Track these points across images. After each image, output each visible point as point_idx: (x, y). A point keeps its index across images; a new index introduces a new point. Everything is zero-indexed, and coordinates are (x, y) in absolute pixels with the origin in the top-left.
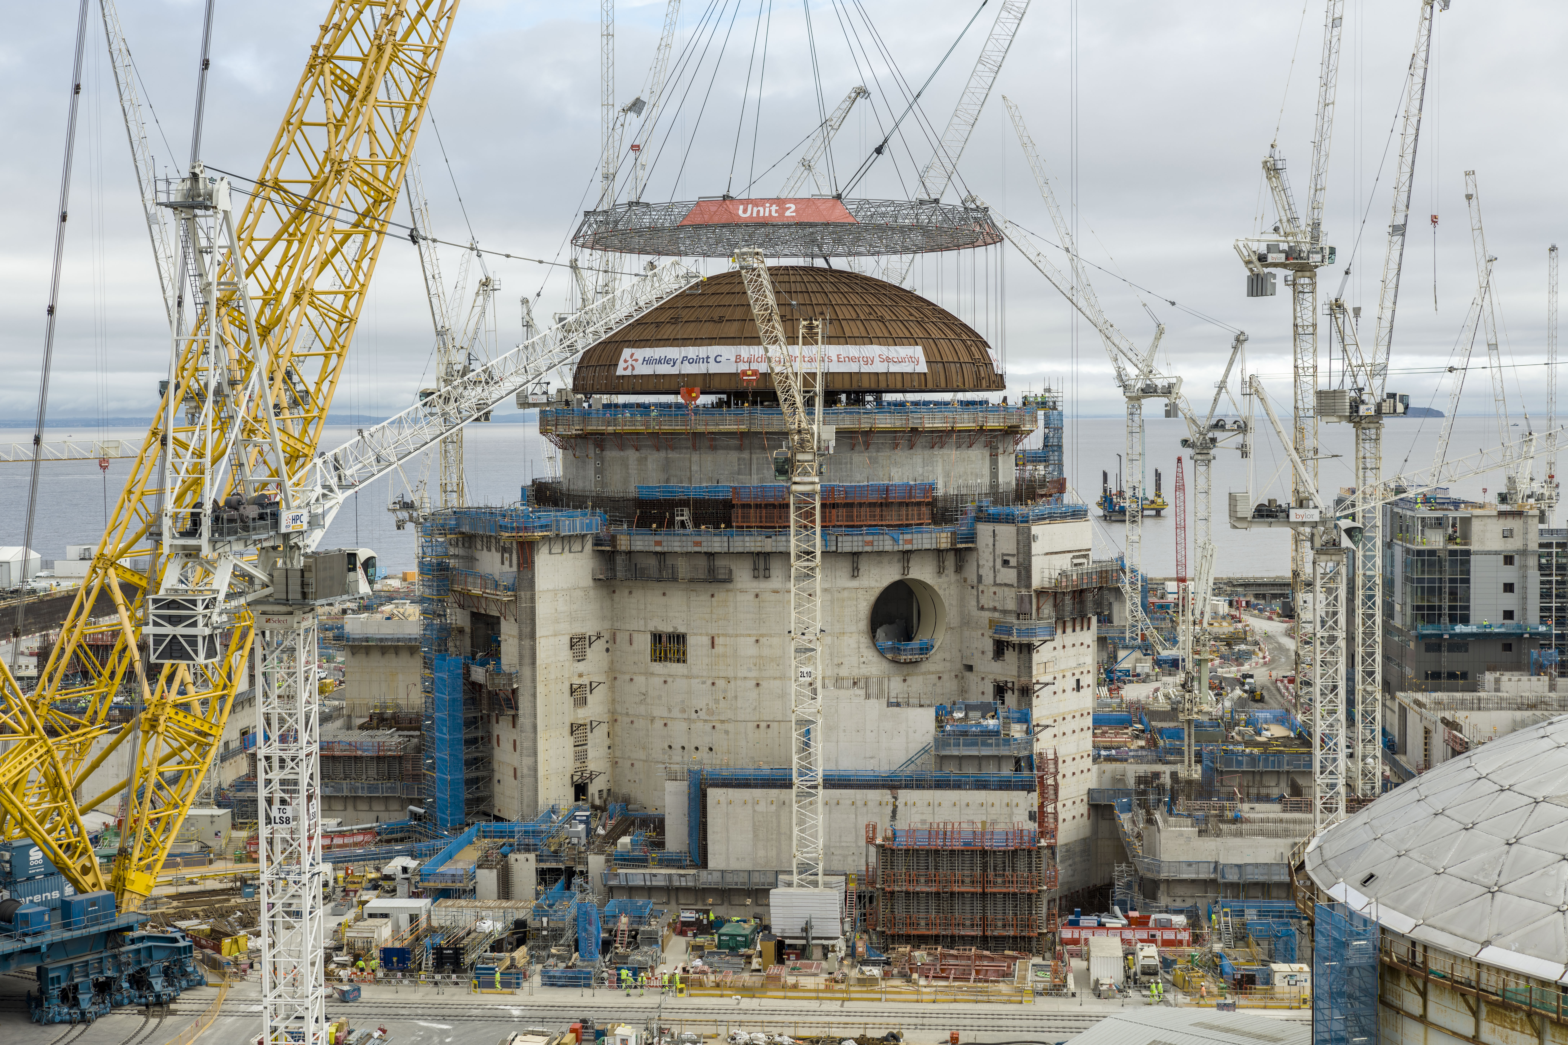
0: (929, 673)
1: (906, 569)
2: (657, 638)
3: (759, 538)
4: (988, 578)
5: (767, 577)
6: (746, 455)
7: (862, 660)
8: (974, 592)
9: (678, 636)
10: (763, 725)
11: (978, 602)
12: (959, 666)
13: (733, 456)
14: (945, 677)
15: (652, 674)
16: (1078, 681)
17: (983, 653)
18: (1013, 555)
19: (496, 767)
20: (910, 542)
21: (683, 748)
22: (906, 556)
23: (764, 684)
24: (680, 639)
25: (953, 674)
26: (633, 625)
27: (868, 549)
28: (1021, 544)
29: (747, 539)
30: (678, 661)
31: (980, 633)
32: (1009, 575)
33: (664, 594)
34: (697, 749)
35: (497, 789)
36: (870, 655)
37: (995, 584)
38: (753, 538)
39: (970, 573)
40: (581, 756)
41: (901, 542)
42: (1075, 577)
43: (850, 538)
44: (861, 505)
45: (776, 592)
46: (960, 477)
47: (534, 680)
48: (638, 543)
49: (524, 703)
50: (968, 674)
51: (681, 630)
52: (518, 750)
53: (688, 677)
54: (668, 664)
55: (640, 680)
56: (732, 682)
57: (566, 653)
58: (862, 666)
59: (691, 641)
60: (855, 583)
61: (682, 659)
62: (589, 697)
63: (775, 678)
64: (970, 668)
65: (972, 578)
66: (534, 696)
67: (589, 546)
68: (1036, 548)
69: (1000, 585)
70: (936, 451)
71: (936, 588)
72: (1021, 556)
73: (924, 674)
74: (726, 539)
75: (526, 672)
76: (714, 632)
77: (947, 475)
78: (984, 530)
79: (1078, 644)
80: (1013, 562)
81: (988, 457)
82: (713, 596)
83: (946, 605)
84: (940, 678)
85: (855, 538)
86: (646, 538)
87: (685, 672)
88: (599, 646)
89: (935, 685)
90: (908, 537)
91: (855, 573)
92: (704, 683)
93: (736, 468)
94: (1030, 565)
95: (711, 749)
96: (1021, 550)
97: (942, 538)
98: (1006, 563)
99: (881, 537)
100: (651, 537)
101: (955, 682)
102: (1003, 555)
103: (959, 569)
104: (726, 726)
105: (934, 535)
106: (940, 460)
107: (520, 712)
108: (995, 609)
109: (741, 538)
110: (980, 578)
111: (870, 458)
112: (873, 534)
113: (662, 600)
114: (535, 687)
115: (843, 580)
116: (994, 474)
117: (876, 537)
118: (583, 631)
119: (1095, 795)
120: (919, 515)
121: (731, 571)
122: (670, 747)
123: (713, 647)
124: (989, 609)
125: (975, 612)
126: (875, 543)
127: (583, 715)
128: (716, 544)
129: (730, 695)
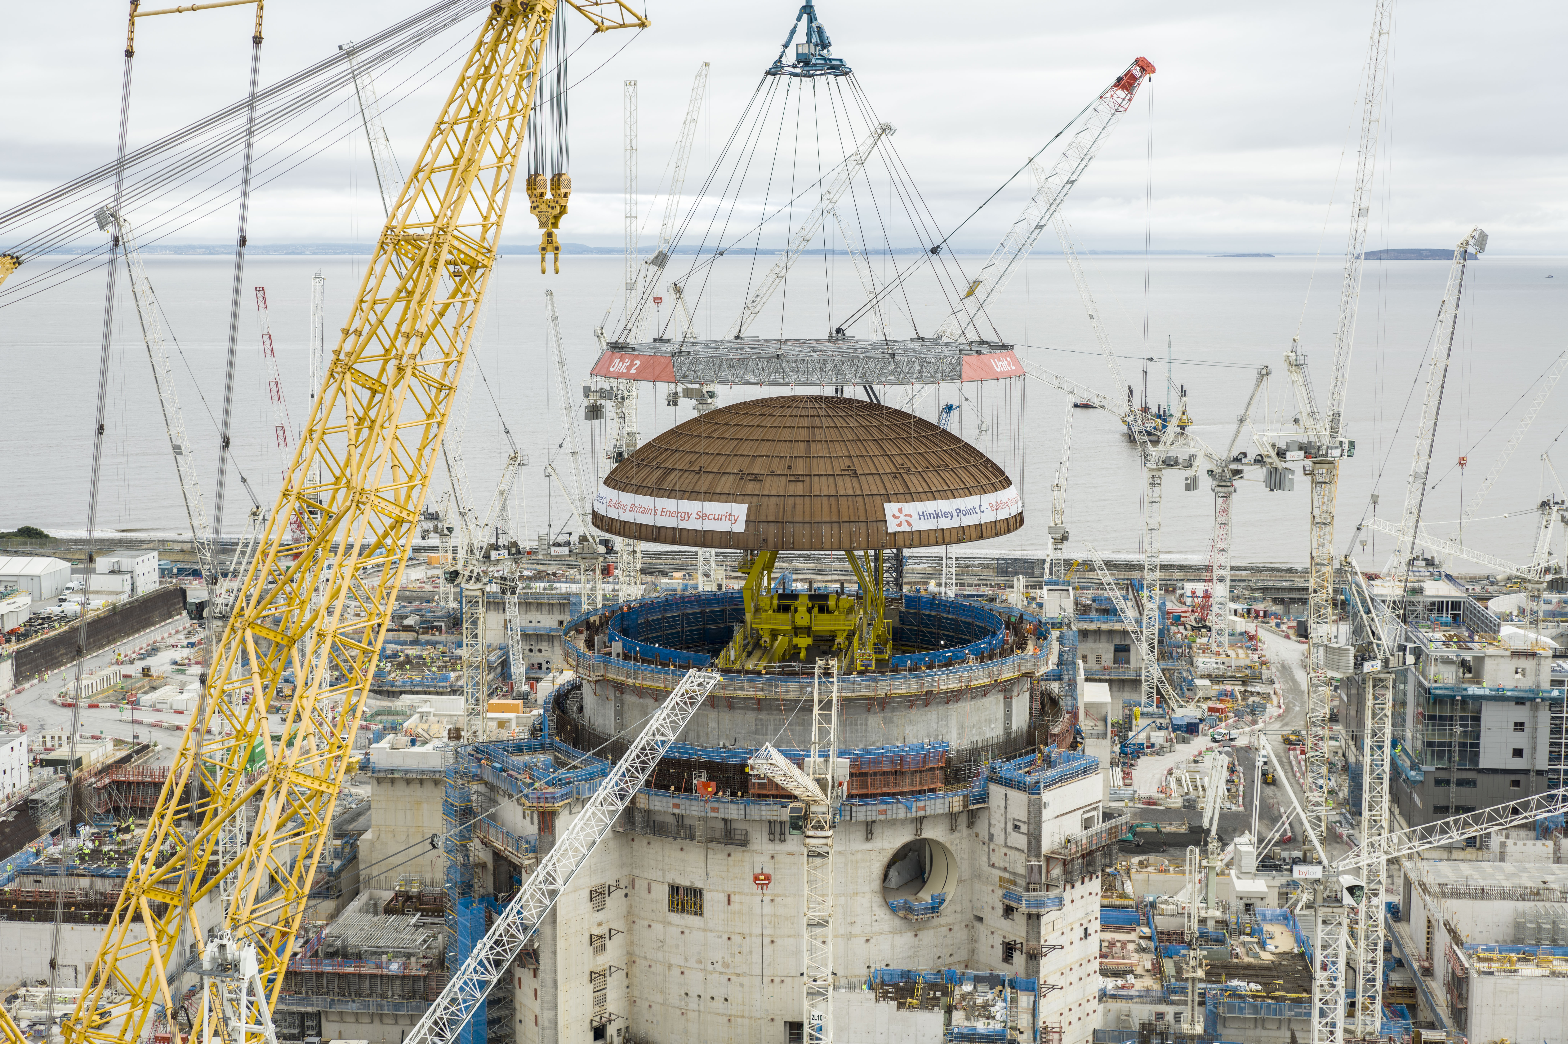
0: (941, 926)
1: (919, 830)
2: (674, 890)
3: (775, 808)
4: (999, 838)
5: (783, 841)
6: (763, 716)
7: (874, 918)
8: (986, 848)
9: (695, 890)
10: (777, 980)
11: (989, 858)
12: (969, 916)
13: (751, 716)
14: (956, 928)
15: (670, 923)
16: (1086, 929)
17: (993, 908)
18: (1024, 822)
19: (518, 1006)
20: (923, 808)
21: (699, 996)
22: (919, 821)
23: (778, 941)
24: (697, 893)
25: (963, 924)
26: (652, 875)
27: (882, 817)
28: (1032, 815)
29: (763, 808)
30: (696, 914)
31: (991, 888)
32: (1021, 841)
33: (682, 849)
34: (713, 998)
35: (518, 1027)
36: (883, 914)
37: (1006, 846)
38: (768, 807)
39: (982, 828)
40: (600, 1001)
41: (914, 809)
42: (1084, 841)
43: (864, 808)
44: (875, 774)
45: (791, 854)
46: (974, 726)
47: (554, 938)
48: (657, 803)
49: (545, 959)
50: (977, 924)
51: (699, 885)
52: (539, 999)
53: (704, 930)
54: (686, 916)
55: (658, 927)
56: (748, 938)
57: (585, 906)
58: (874, 924)
59: (707, 896)
60: (869, 846)
61: (698, 911)
62: (608, 943)
63: (789, 936)
64: (980, 919)
65: (984, 835)
66: (555, 953)
68: (1046, 814)
69: (1011, 847)
70: (951, 706)
71: (948, 845)
72: (1032, 826)
73: (935, 927)
74: (742, 807)
75: (547, 930)
76: (730, 889)
77: (961, 727)
78: (996, 792)
79: (1086, 895)
80: (1024, 828)
81: (1002, 700)
82: (729, 855)
83: (958, 859)
84: (950, 930)
85: (869, 808)
86: (665, 799)
87: (702, 925)
88: (618, 894)
89: (945, 937)
90: (921, 804)
91: (869, 836)
92: (720, 937)
93: (753, 728)
94: (1040, 836)
95: (726, 1000)
96: (1032, 821)
97: (955, 801)
98: (1016, 827)
99: (895, 806)
100: (670, 799)
101: (965, 931)
102: (1014, 820)
103: (970, 825)
104: (741, 979)
105: (947, 800)
106: (955, 714)
107: (541, 968)
108: (1005, 869)
109: (757, 807)
110: (991, 837)
111: (885, 718)
112: (887, 803)
113: (680, 855)
114: (556, 946)
115: (857, 844)
116: (1008, 717)
117: (890, 806)
118: (602, 881)
119: (1100, 1035)
120: (933, 779)
121: (747, 834)
122: (687, 994)
123: (729, 904)
124: (999, 868)
125: (986, 868)
126: (889, 812)
127: (603, 961)
128: (733, 812)
129: (745, 950)
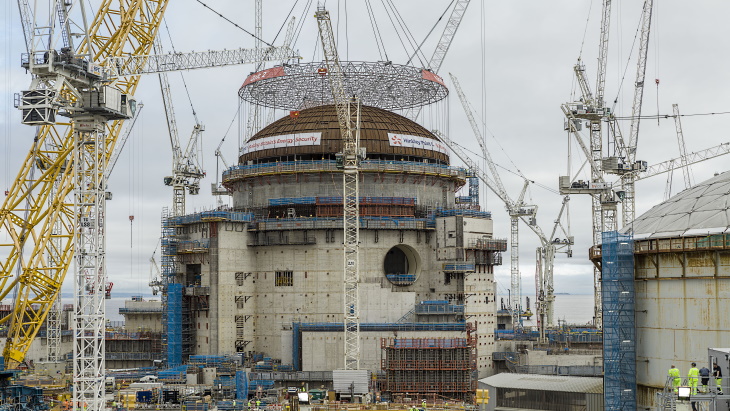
0: (413, 291)
1: (401, 240)
2: (278, 274)
3: (329, 221)
4: (442, 244)
5: (333, 242)
6: (322, 184)
8: (435, 252)
10: (331, 315)
11: (437, 257)
12: (428, 289)
13: (317, 184)
14: (421, 294)
15: (276, 292)
16: (487, 298)
17: (440, 281)
18: (454, 231)
19: (198, 339)
20: (404, 225)
22: (401, 231)
23: (331, 295)
24: (290, 274)
25: (425, 293)
26: (267, 269)
27: (383, 227)
28: (458, 225)
29: (323, 221)
30: (289, 285)
31: (438, 271)
32: (452, 242)
33: (282, 252)
36: (384, 282)
37: (445, 247)
38: (326, 221)
39: (433, 243)
40: (240, 334)
41: (399, 225)
42: (485, 243)
43: (374, 222)
44: (379, 206)
45: (337, 249)
46: (428, 199)
47: (217, 292)
48: (270, 226)
49: (212, 303)
50: (432, 293)
51: (290, 269)
52: (209, 328)
53: (293, 293)
54: (284, 287)
55: (270, 295)
56: (315, 295)
57: (233, 281)
59: (295, 274)
60: (376, 246)
62: (244, 304)
63: (337, 292)
65: (434, 245)
66: (217, 300)
67: (245, 229)
68: (465, 228)
69: (448, 247)
70: (416, 185)
71: (416, 250)
72: (458, 230)
73: (411, 292)
74: (312, 222)
75: (214, 288)
76: (307, 270)
77: (421, 195)
78: (440, 221)
79: (486, 280)
80: (454, 234)
81: (442, 192)
82: (306, 252)
83: (422, 259)
84: (418, 295)
85: (376, 222)
86: (273, 223)
87: (292, 291)
88: (250, 279)
89: (416, 298)
90: (402, 222)
91: (377, 240)
92: (301, 295)
93: (318, 191)
94: (462, 237)
96: (458, 228)
97: (419, 224)
98: (451, 236)
99: (389, 222)
100: (276, 222)
101: (426, 298)
102: (449, 232)
103: (427, 241)
104: (313, 316)
105: (415, 223)
106: (418, 190)
107: (210, 309)
108: (445, 259)
109: (320, 221)
110: (438, 245)
112: (385, 220)
113: (281, 255)
114: (218, 296)
115: (369, 243)
116: (445, 200)
117: (387, 222)
118: (242, 271)
119: (496, 356)
120: (408, 212)
121: (315, 239)
122: (285, 328)
123: (306, 277)
124: (442, 260)
125: (436, 262)
126: (386, 225)
127: (241, 312)
128: (308, 225)
129: (314, 300)
